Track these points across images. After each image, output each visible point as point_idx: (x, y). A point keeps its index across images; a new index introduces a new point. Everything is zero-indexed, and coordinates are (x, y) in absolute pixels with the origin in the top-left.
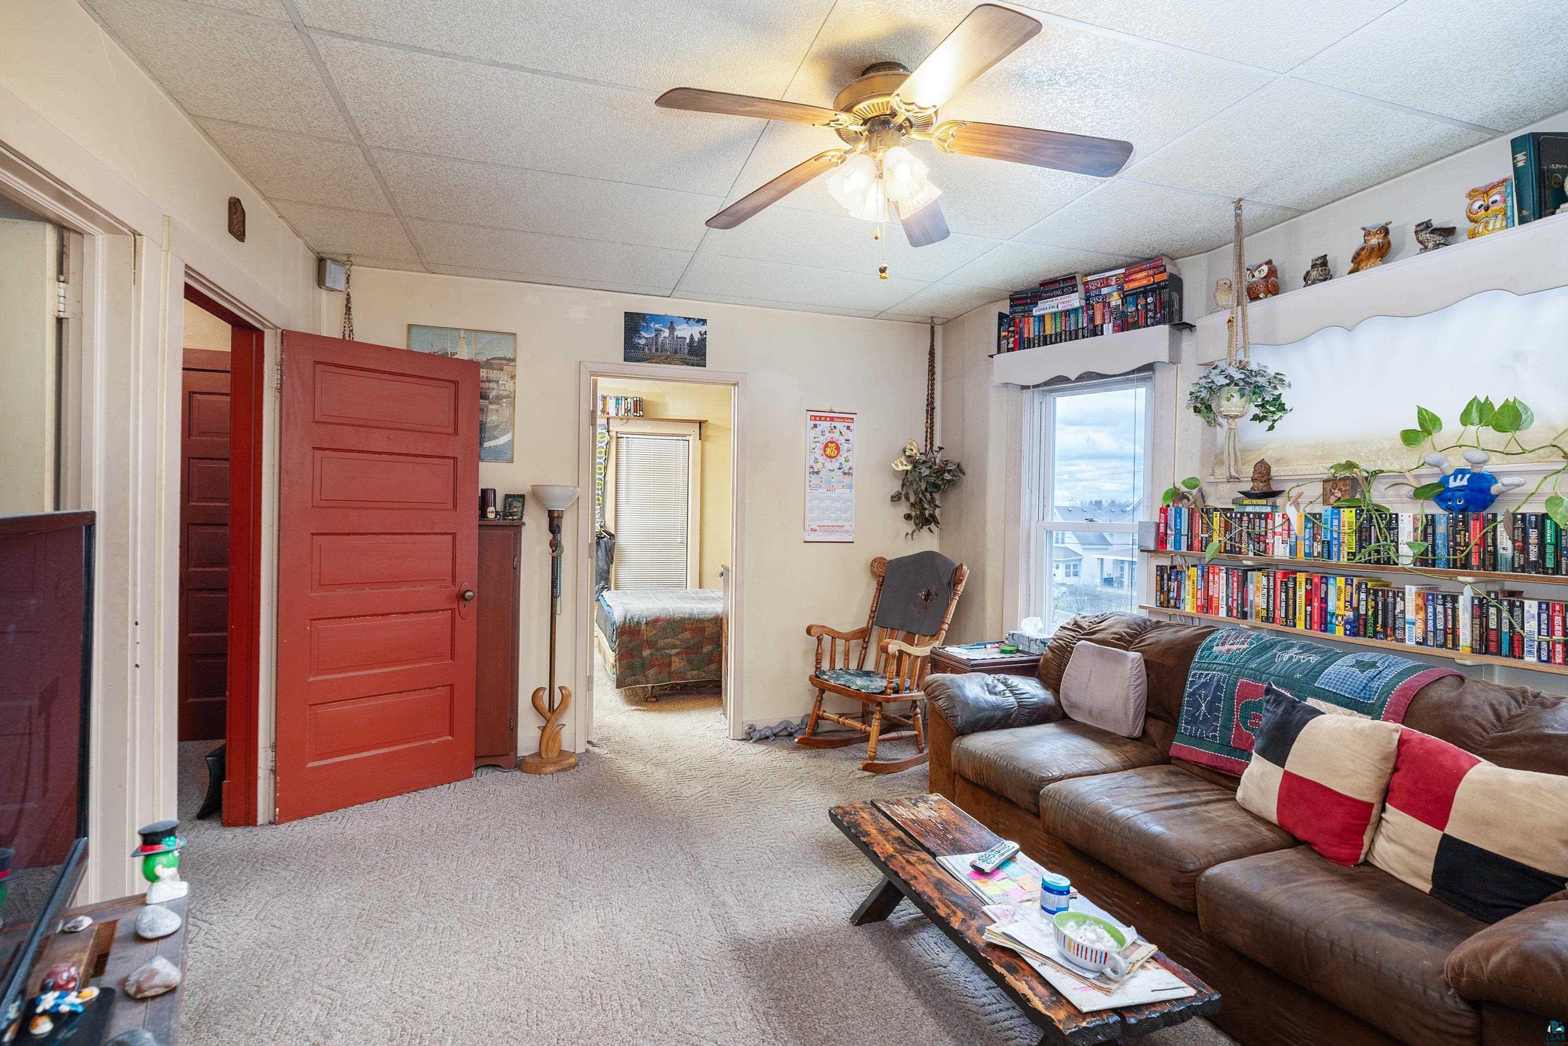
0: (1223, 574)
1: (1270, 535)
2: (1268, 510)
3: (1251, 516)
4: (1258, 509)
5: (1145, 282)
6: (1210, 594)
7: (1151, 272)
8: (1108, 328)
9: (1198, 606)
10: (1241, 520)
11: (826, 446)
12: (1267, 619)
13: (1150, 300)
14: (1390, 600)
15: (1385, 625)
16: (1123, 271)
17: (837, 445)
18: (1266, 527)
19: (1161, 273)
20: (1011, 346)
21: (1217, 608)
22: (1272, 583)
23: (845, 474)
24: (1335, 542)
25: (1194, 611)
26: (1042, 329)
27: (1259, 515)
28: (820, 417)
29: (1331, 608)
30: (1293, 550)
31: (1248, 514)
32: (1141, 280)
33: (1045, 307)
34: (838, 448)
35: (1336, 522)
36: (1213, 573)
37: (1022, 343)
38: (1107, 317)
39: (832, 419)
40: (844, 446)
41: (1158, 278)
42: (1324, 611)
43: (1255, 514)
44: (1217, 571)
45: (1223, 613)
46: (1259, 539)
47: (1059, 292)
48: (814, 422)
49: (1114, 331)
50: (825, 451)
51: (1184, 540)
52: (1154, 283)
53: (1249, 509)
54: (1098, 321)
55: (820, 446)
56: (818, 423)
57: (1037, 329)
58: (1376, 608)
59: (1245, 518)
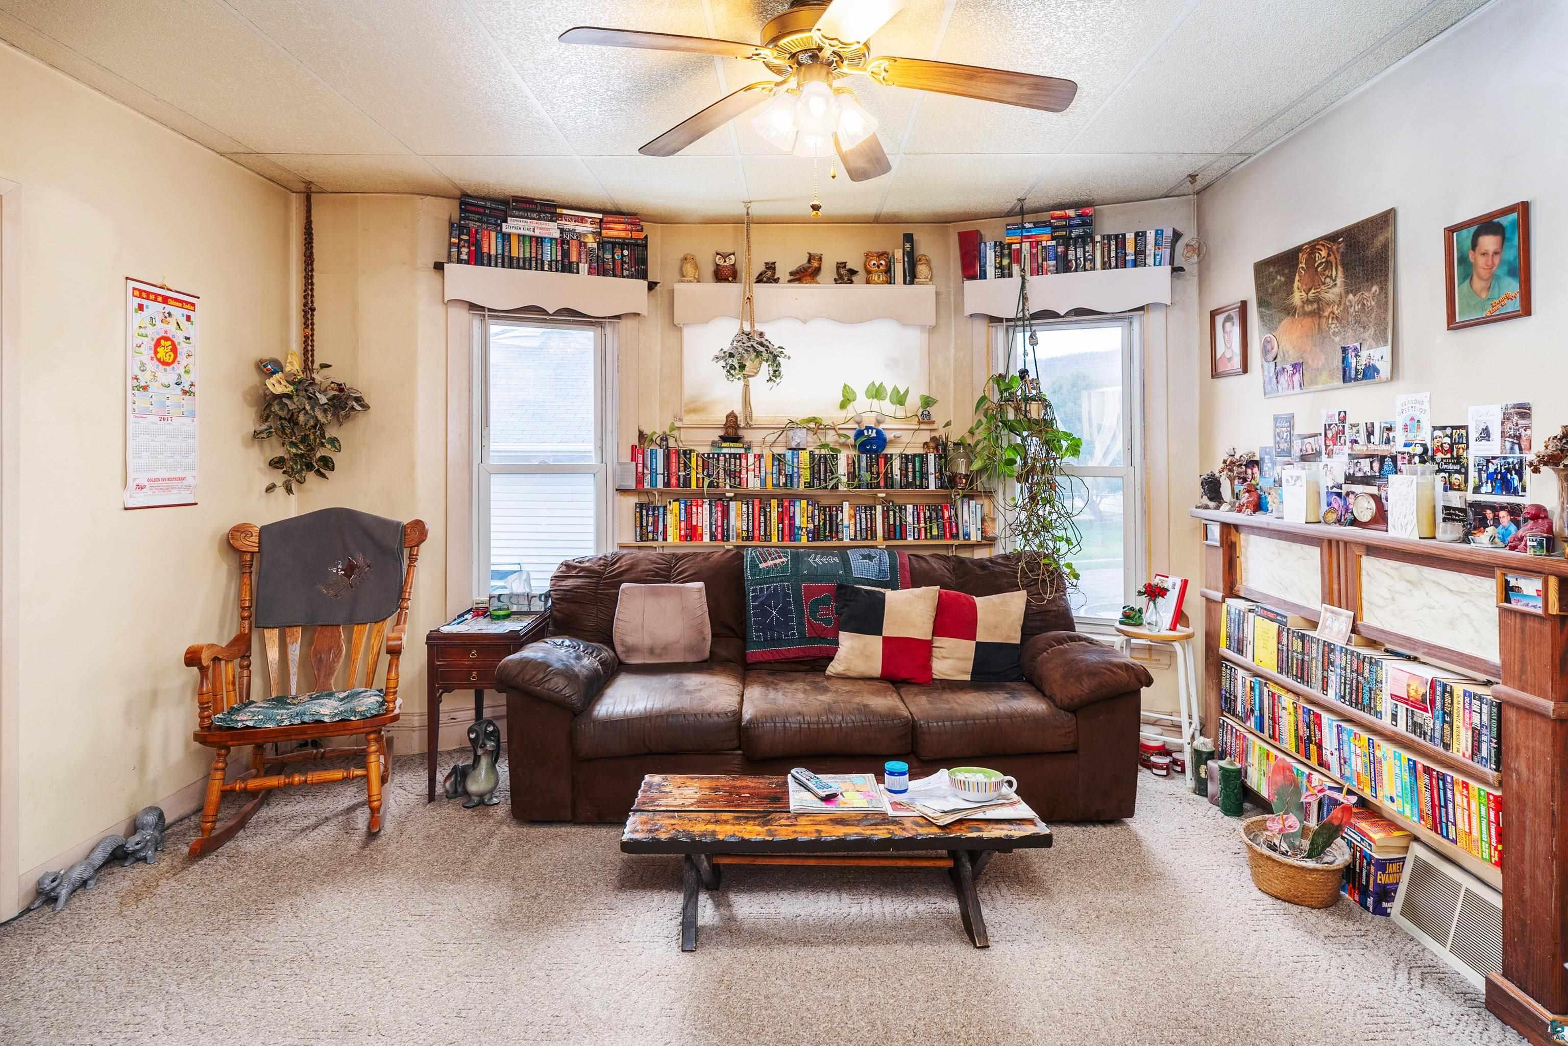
0: (706, 506)
1: (744, 471)
2: (742, 451)
3: (727, 456)
4: (733, 451)
5: (623, 234)
6: (694, 523)
7: (629, 227)
8: (583, 267)
9: (680, 536)
10: (718, 460)
11: (158, 344)
12: (747, 539)
13: (626, 252)
14: (834, 513)
15: (831, 531)
16: (600, 216)
17: (173, 344)
18: (740, 465)
19: (637, 231)
20: (464, 257)
21: (701, 535)
22: (750, 509)
23: (185, 392)
24: (796, 475)
25: (678, 541)
26: (507, 248)
27: (734, 456)
28: (148, 293)
29: (797, 524)
30: (764, 483)
31: (724, 455)
32: (617, 231)
33: (515, 226)
34: (174, 350)
35: (796, 460)
36: (697, 506)
37: (478, 258)
38: (583, 256)
39: (165, 300)
40: (183, 348)
41: (635, 235)
42: (792, 525)
43: (730, 454)
44: (700, 503)
45: (706, 538)
46: (733, 475)
47: (535, 215)
48: (139, 300)
49: (590, 273)
50: (156, 353)
51: (660, 478)
52: (631, 238)
53: (725, 451)
54: (574, 258)
55: (149, 343)
56: (144, 302)
57: (500, 247)
58: (825, 519)
59: (722, 458)
